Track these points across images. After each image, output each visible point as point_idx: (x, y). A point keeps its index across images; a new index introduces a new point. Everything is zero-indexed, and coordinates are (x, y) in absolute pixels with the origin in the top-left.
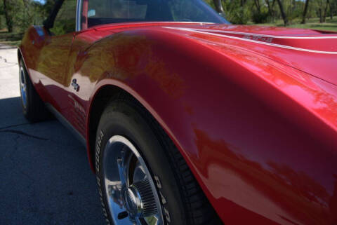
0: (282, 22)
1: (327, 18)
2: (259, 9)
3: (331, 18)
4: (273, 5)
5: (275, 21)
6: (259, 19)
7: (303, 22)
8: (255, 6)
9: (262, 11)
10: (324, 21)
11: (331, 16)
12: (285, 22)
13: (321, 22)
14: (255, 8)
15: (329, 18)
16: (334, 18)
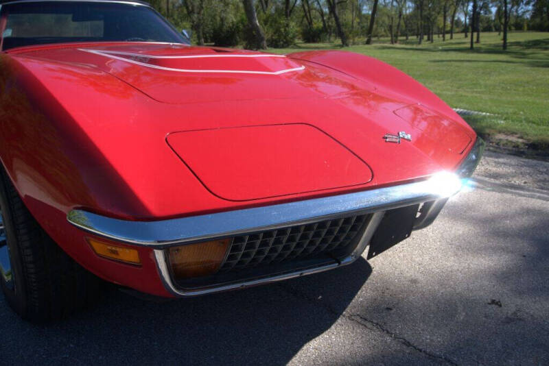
0: (339, 41)
1: (400, 38)
2: (310, 23)
3: (407, 39)
4: (329, 19)
5: (332, 39)
6: (311, 36)
7: (368, 42)
8: (305, 19)
9: (315, 26)
10: (396, 42)
11: (406, 35)
12: (343, 42)
13: (392, 43)
14: (305, 21)
15: (405, 38)
16: (410, 38)
